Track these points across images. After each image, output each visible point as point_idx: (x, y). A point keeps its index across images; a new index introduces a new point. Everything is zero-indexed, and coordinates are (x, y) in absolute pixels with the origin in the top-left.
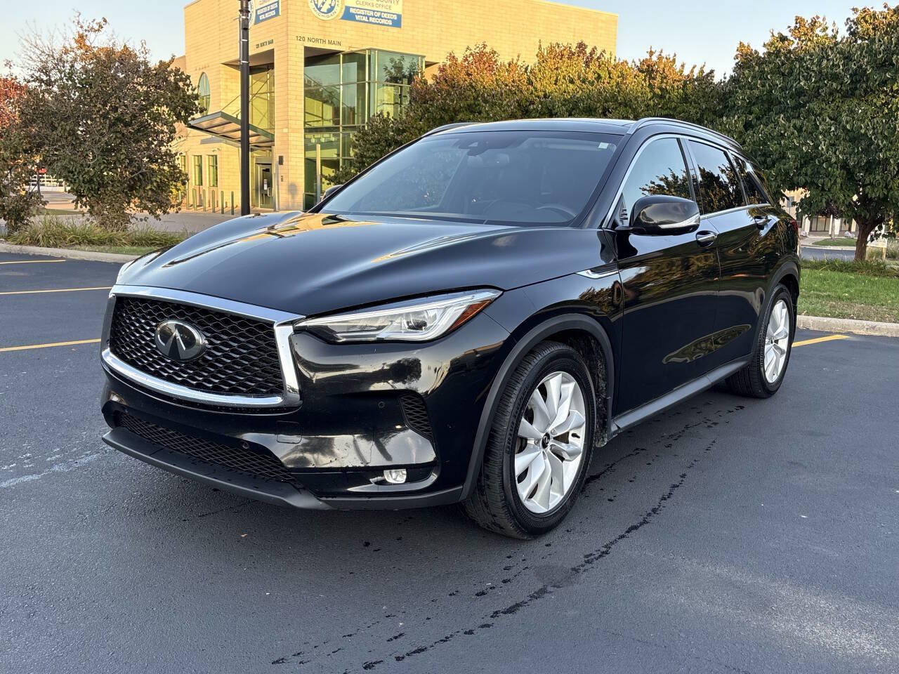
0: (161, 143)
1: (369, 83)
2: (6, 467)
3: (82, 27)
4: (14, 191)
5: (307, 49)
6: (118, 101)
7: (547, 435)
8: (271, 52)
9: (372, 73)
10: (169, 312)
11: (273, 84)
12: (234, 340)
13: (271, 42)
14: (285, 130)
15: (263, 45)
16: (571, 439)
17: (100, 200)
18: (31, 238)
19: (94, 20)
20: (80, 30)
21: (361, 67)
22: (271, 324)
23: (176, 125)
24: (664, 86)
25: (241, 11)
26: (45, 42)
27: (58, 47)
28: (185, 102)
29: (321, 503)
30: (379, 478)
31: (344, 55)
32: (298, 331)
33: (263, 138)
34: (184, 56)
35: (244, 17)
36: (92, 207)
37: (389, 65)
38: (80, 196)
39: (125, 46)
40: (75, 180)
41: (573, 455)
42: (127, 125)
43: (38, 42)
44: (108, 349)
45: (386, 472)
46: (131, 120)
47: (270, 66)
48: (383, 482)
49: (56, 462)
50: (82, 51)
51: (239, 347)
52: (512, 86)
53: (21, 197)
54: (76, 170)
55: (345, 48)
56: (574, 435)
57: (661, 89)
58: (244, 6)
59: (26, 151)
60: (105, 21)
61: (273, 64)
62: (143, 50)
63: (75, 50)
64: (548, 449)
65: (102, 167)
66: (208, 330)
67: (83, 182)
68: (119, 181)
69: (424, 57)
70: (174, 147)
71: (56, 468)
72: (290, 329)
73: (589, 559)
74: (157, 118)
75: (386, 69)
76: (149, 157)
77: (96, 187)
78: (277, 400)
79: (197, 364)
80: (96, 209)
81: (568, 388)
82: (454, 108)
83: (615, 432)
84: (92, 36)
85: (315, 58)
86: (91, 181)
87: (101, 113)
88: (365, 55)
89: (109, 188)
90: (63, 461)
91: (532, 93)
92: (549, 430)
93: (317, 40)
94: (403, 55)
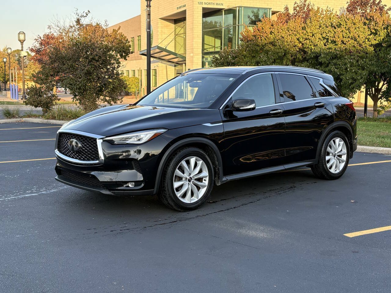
0: (114, 68)
1: (238, 26)
2: (28, 192)
3: (78, 16)
4: (46, 94)
5: (204, 9)
6: (92, 50)
7: (191, 178)
8: (184, 12)
9: (240, 20)
10: (72, 137)
11: (185, 29)
12: (88, 144)
13: (185, 6)
14: (192, 55)
15: (180, 7)
16: (204, 181)
17: (84, 97)
18: (52, 116)
19: (84, 12)
20: (77, 17)
21: (234, 17)
22: (96, 139)
23: (120, 60)
24: (376, 28)
25: (147, 6)
26: (61, 24)
27: (67, 26)
28: (124, 49)
29: (111, 193)
30: (127, 185)
31: (225, 11)
32: (104, 141)
33: (181, 59)
34: (140, 15)
35: (148, 9)
36: (80, 101)
37: (251, 15)
38: (75, 96)
39: (97, 23)
40: (73, 88)
41: (204, 187)
42: (97, 61)
43: (59, 24)
44: (57, 150)
45: (129, 183)
46: (98, 59)
47: (184, 19)
48: (128, 186)
50: (78, 26)
51: (89, 146)
52: (295, 31)
53: (49, 97)
54: (73, 84)
55: (225, 7)
56: (205, 180)
57: (375, 30)
58: (148, 4)
59: (52, 75)
60: (89, 12)
61: (186, 17)
62: (106, 24)
63: (75, 26)
64: (191, 183)
65: (85, 82)
66: (81, 142)
67: (77, 89)
68: (93, 88)
70: (120, 70)
71: (43, 192)
72: (101, 140)
74: (111, 56)
75: (249, 17)
76: (109, 75)
77: (82, 91)
78: (97, 162)
79: (79, 152)
80: (82, 102)
81: (200, 163)
82: (262, 45)
83: (224, 181)
84: (83, 19)
85: (208, 13)
86: (80, 89)
87: (85, 56)
88: (236, 10)
89: (88, 92)
90: (46, 191)
91: (305, 34)
92: (191, 176)
93: (209, 4)
94: (259, 9)
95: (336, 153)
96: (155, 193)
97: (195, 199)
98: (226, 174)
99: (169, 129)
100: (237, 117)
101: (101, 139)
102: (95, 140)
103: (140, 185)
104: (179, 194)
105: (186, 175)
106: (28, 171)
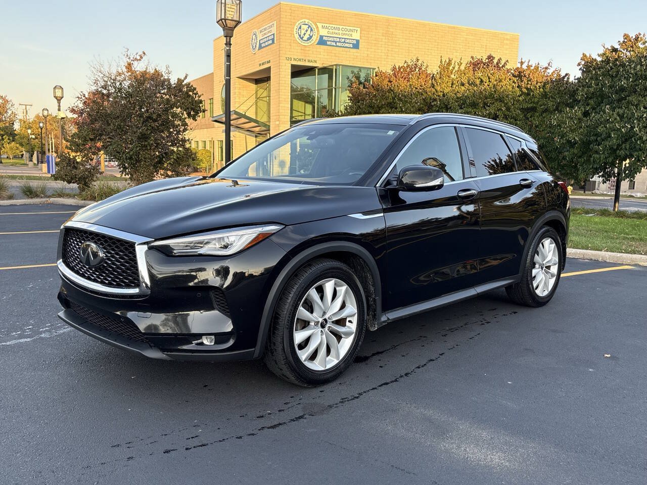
0: (178, 132)
1: (335, 89)
2: (14, 333)
3: (129, 58)
4: (83, 165)
5: (293, 66)
6: (149, 105)
7: (325, 320)
8: (269, 69)
9: (337, 81)
10: (87, 237)
11: (270, 91)
12: (117, 254)
13: (269, 62)
14: (277, 123)
15: (263, 64)
16: (348, 324)
17: (136, 171)
18: (91, 196)
19: (137, 53)
20: (128, 60)
21: (330, 78)
22: (134, 243)
23: (187, 120)
24: (529, 86)
25: (226, 44)
26: (106, 70)
27: (114, 71)
28: (193, 105)
29: (165, 355)
30: (199, 341)
31: (319, 69)
32: (150, 248)
33: (264, 128)
34: (213, 73)
35: (228, 48)
36: (132, 175)
37: (351, 76)
38: (125, 168)
39: (156, 69)
40: (121, 157)
41: (348, 334)
42: (155, 121)
43: (102, 69)
44: (61, 260)
45: (204, 337)
46: (157, 118)
47: (268, 79)
48: (202, 344)
49: (44, 332)
50: (129, 74)
51: (120, 258)
52: (420, 89)
53: (87, 169)
54: (121, 151)
55: (319, 65)
56: (350, 322)
57: (527, 89)
58: (228, 41)
59: (91, 140)
60: (144, 54)
61: (270, 77)
62: (167, 71)
63: (126, 73)
64: (326, 329)
65: (138, 149)
66: (105, 248)
67: (126, 159)
68: (149, 159)
69: (374, 69)
70: (187, 135)
71: (43, 335)
72: (145, 247)
73: (343, 401)
74: (175, 115)
75: (348, 78)
76: (172, 141)
77: (134, 162)
78: (135, 291)
79: (100, 269)
80: (134, 176)
81: (342, 290)
82: (378, 106)
83: (384, 322)
84: (135, 63)
85: (298, 72)
86: (131, 158)
87: (137, 113)
88: (333, 69)
89: (142, 163)
90: (49, 331)
91: (434, 94)
92: (327, 316)
93: (300, 60)
94: (360, 68)
95: (544, 262)
96: (256, 355)
97: (332, 362)
98: (386, 308)
99: (286, 225)
100: (405, 202)
101: (144, 243)
102: (132, 245)
103: (227, 341)
104: (304, 355)
105: (316, 317)
106: (30, 288)
